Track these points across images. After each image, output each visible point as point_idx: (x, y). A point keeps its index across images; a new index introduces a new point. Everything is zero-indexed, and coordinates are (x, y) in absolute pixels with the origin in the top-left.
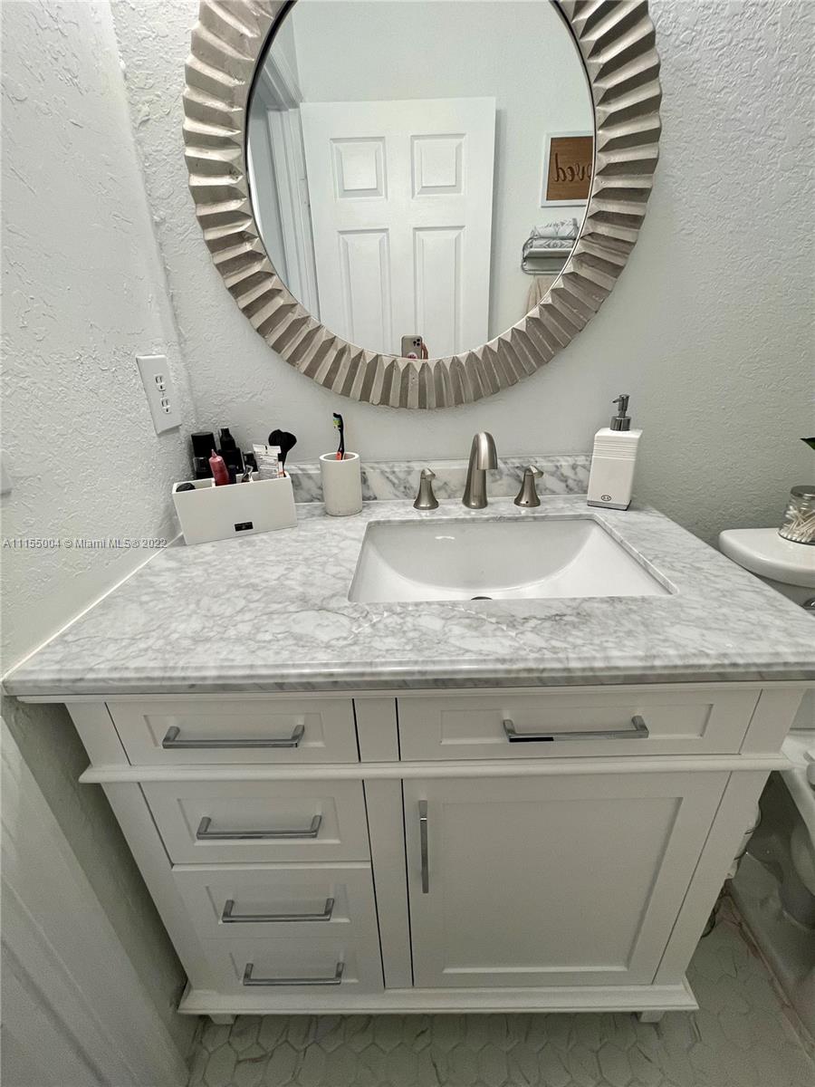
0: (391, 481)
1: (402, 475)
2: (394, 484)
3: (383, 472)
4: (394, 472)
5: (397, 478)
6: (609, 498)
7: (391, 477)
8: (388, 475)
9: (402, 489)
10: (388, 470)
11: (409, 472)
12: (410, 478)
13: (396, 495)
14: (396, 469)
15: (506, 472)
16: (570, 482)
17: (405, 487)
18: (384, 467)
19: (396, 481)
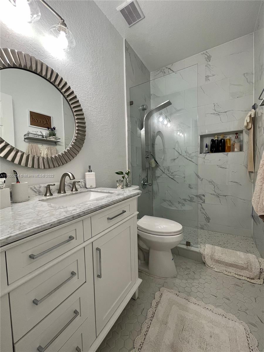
0: (34, 191)
1: (38, 189)
2: (35, 192)
3: (31, 188)
4: (35, 188)
5: (36, 189)
6: (92, 186)
7: (34, 190)
8: (33, 189)
9: (38, 193)
10: (33, 187)
11: (40, 187)
12: (40, 189)
13: (36, 195)
14: (36, 187)
15: (67, 184)
16: (81, 186)
17: (39, 192)
18: (31, 187)
19: (36, 190)
